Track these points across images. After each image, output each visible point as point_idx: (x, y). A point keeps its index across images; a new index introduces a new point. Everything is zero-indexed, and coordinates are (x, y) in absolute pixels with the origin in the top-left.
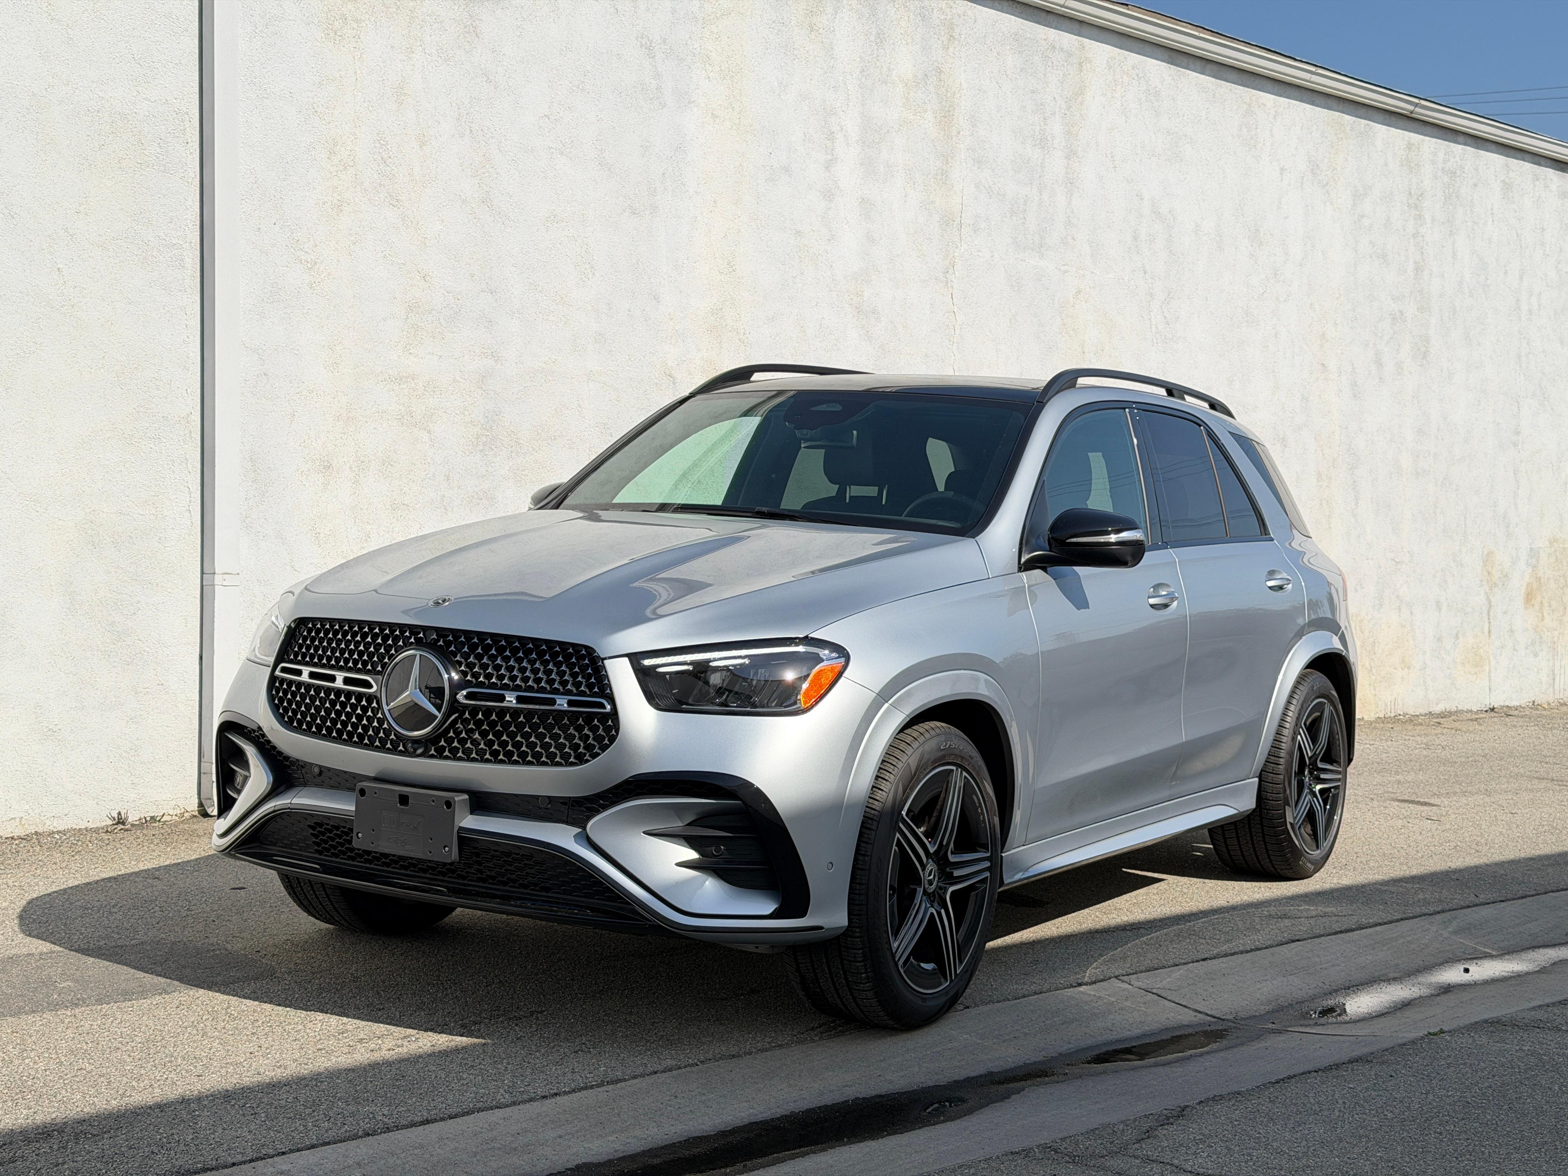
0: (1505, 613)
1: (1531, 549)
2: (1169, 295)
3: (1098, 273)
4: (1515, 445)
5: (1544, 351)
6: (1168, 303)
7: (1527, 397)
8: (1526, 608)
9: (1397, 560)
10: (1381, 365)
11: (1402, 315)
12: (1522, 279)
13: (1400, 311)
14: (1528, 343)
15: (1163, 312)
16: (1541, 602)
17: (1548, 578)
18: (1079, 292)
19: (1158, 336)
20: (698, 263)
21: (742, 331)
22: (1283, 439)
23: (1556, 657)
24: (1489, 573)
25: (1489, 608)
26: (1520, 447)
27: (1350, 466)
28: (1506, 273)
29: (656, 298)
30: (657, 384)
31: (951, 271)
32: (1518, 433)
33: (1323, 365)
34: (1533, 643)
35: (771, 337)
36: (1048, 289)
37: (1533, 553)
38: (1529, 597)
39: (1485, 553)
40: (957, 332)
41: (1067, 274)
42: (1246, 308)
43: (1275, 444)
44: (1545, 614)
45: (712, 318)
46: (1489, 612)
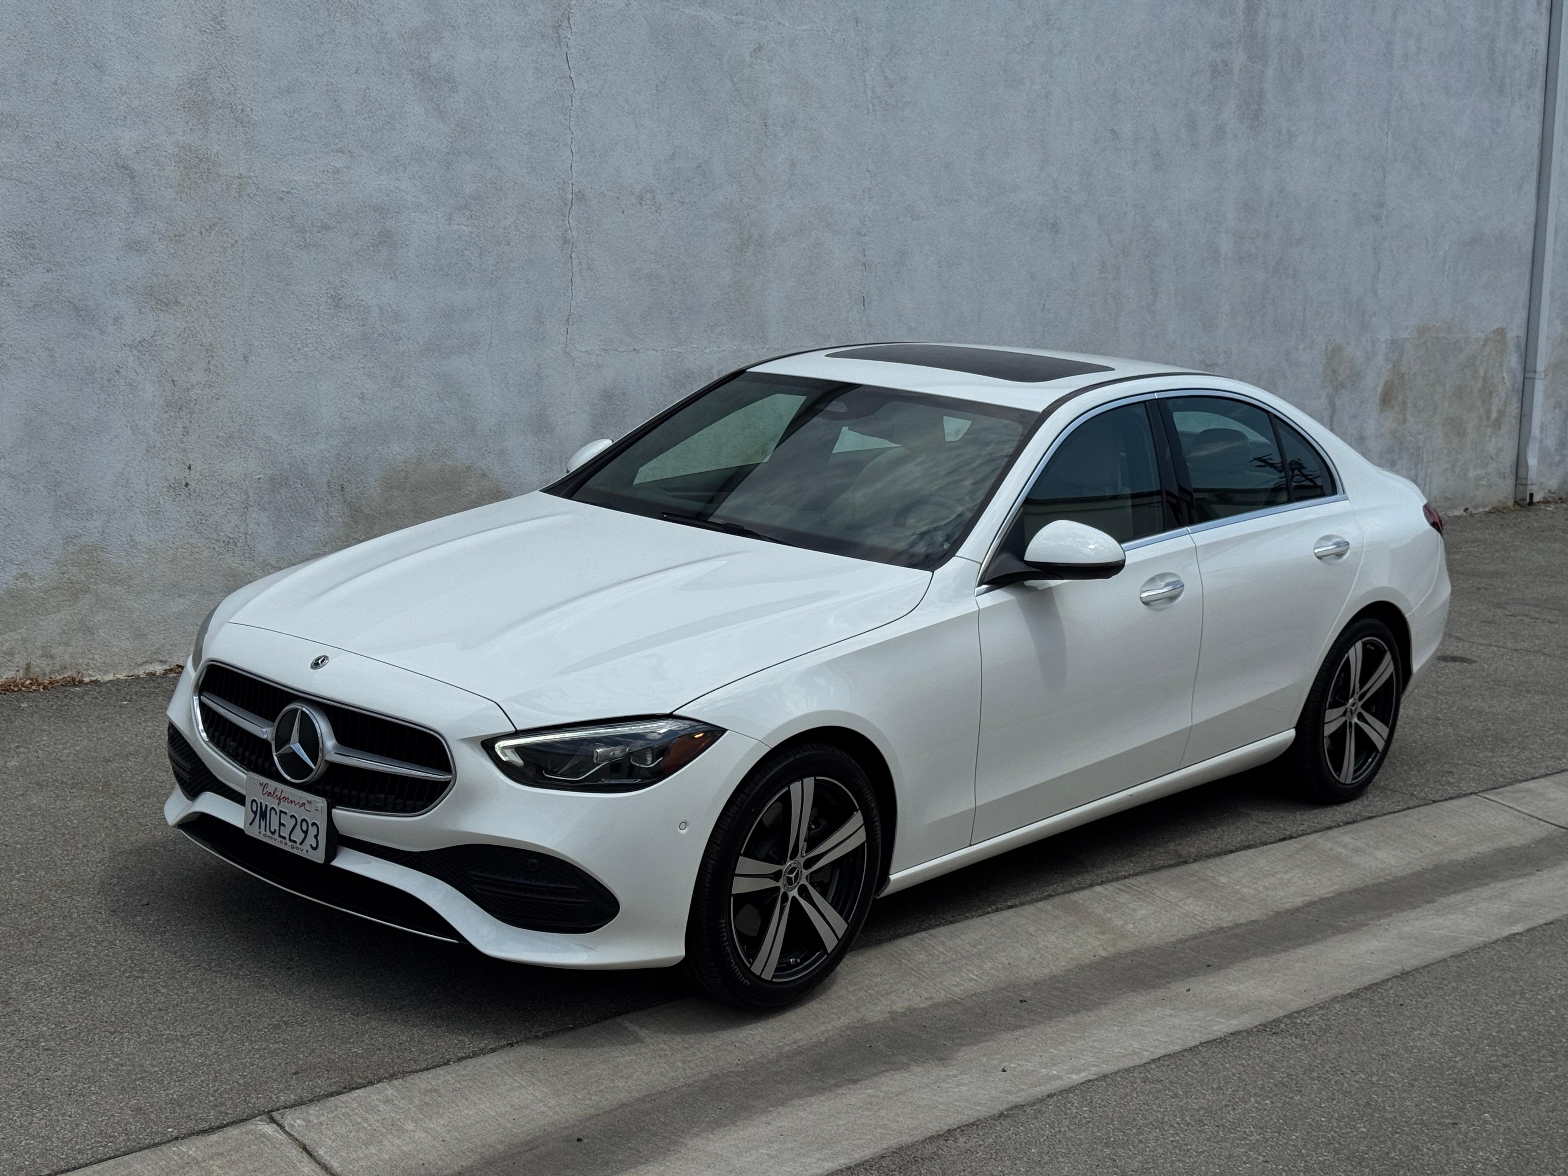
0: (1355, 417)
1: (1393, 342)
2: (892, 50)
3: (787, 24)
4: (1377, 219)
5: (1422, 104)
6: (890, 60)
7: (1396, 161)
8: (1382, 411)
9: (1208, 362)
10: (1194, 128)
11: (1226, 66)
12: (1395, 16)
13: (1224, 61)
14: (1401, 96)
15: (883, 72)
16: (1404, 403)
17: (1415, 374)
18: (759, 49)
19: (875, 101)
20: (164, 19)
21: (240, 107)
22: (1054, 225)
23: (1420, 466)
24: (1334, 372)
25: (1333, 413)
26: (1383, 221)
27: (1146, 253)
28: (1374, 9)
29: (100, 68)
30: (104, 179)
31: (565, 24)
32: (1381, 205)
33: (1113, 131)
34: (1390, 450)
35: (286, 114)
36: (712, 45)
37: (1395, 344)
38: (1386, 399)
39: (1330, 348)
40: (576, 103)
41: (742, 26)
42: (1004, 63)
43: (1042, 230)
44: (1408, 416)
45: (190, 91)
46: (1332, 417)
